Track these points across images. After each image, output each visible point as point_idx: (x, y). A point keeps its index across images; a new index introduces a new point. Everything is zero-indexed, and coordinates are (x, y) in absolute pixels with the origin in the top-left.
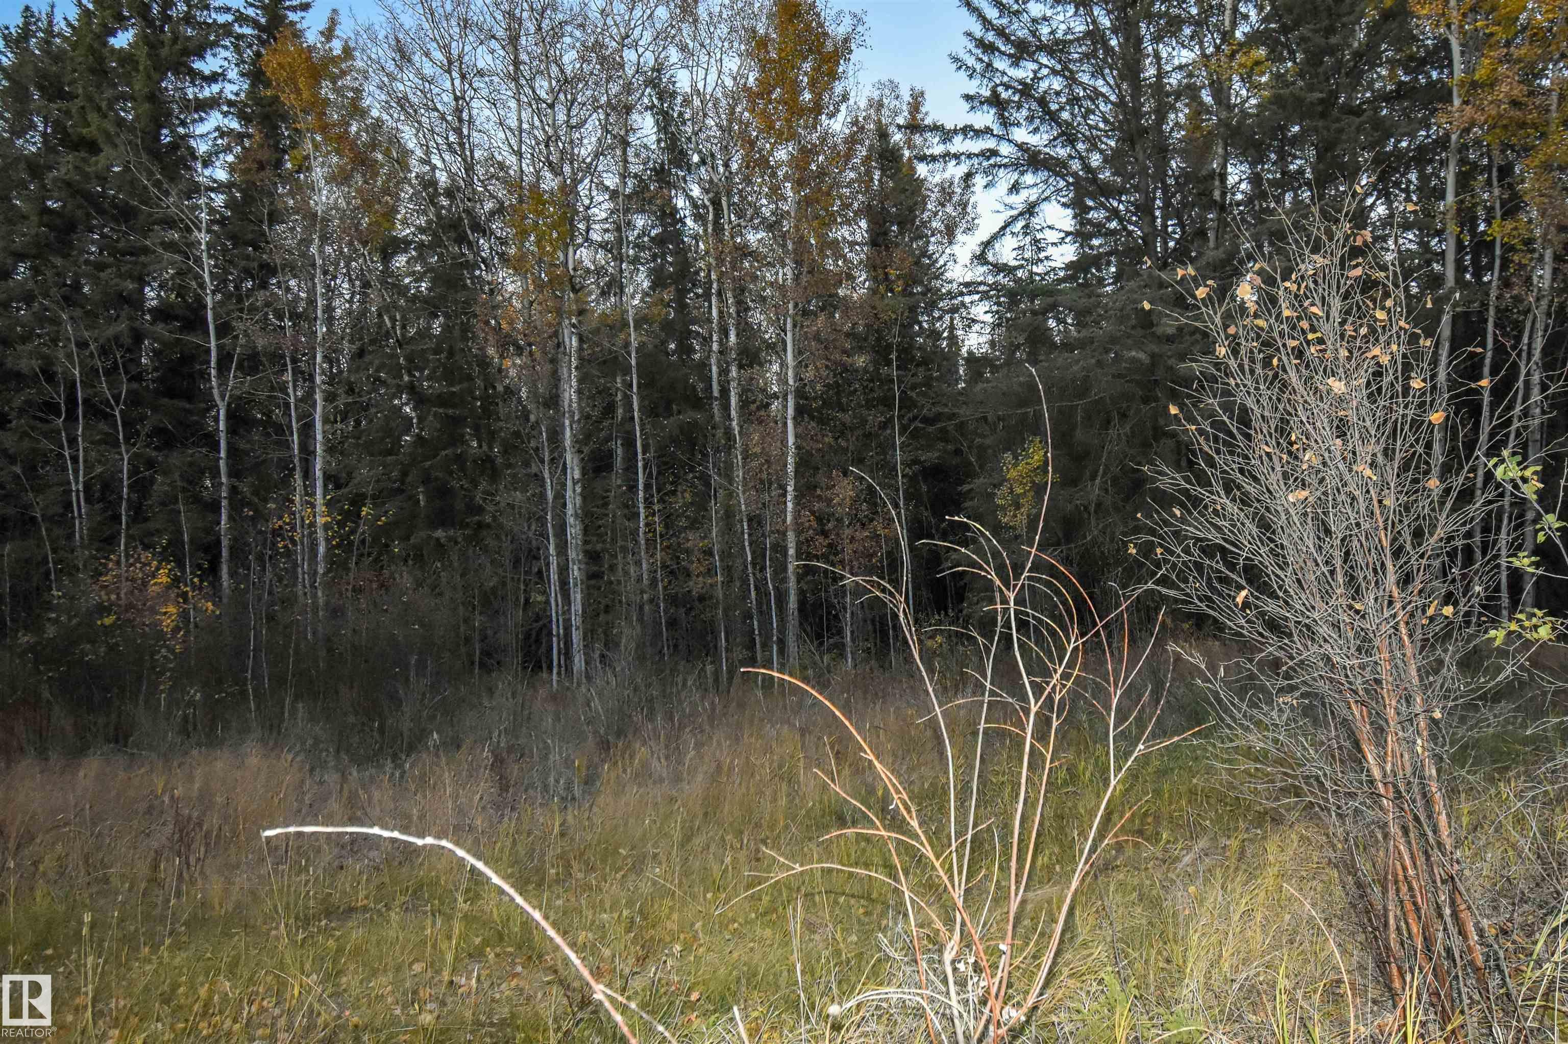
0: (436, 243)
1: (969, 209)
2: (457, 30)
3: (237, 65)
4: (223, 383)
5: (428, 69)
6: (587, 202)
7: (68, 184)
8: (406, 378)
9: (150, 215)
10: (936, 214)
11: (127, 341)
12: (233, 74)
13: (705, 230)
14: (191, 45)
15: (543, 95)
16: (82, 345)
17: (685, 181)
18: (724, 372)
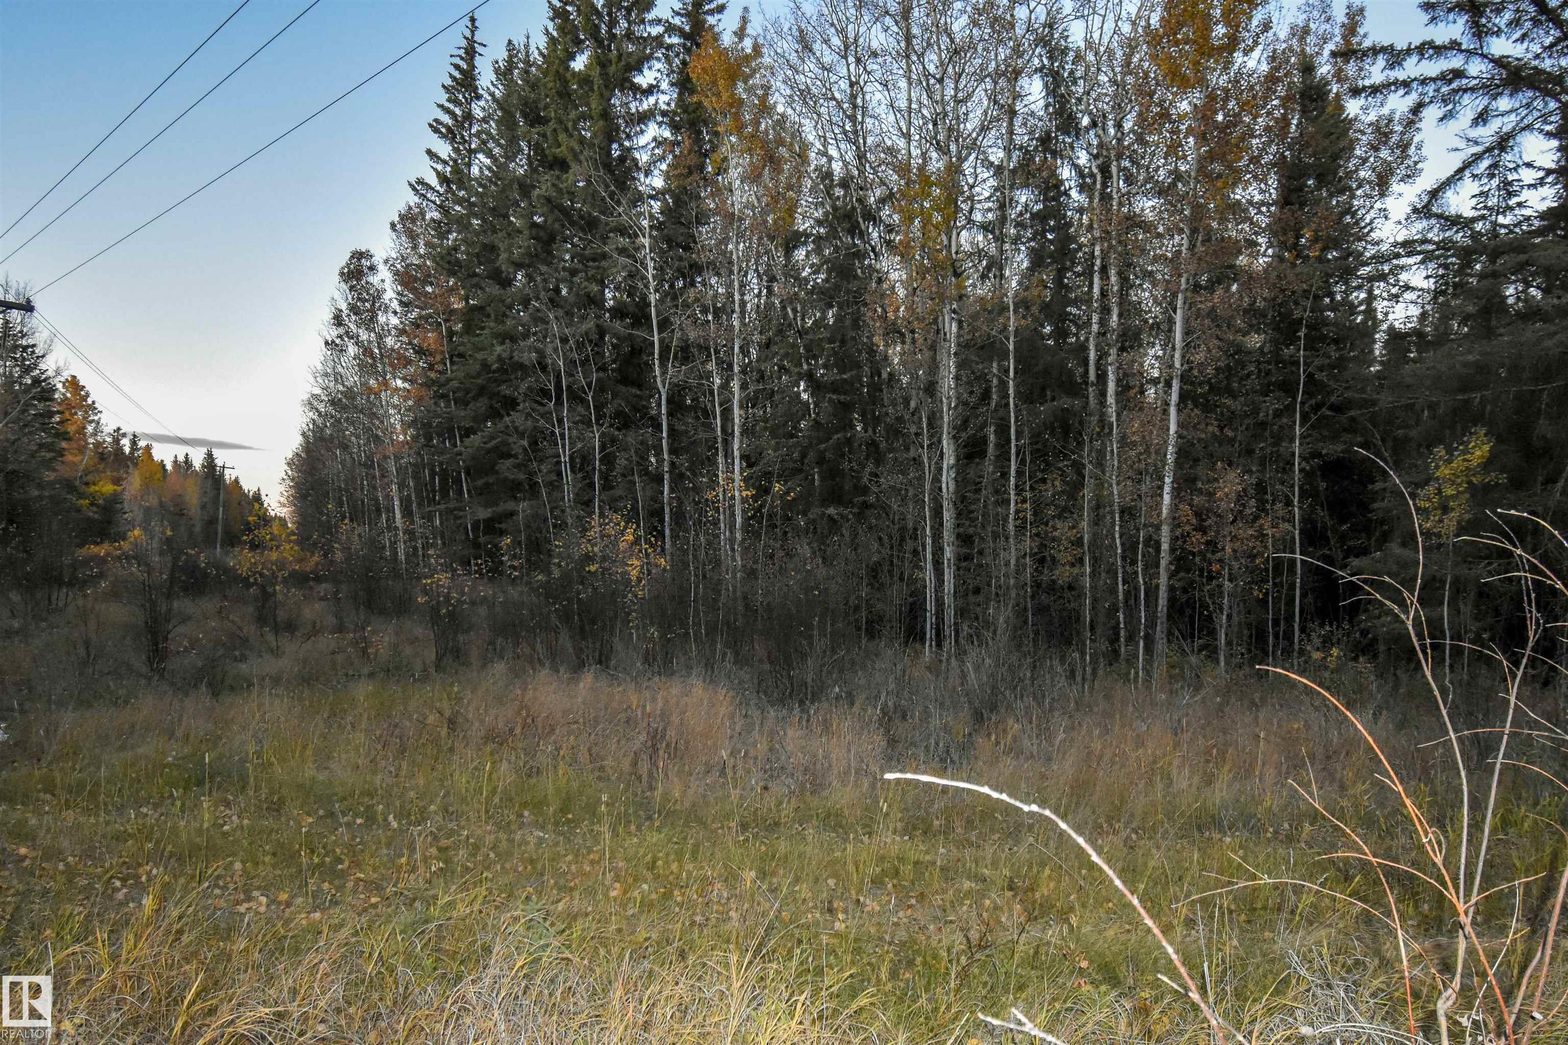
0: (833, 234)
1: (1412, 150)
2: (853, 11)
3: (668, 75)
4: (664, 373)
5: (828, 57)
6: (971, 181)
7: (549, 200)
8: (805, 367)
9: (607, 224)
10: (1365, 160)
11: (595, 337)
12: (664, 86)
13: (1091, 201)
14: (632, 61)
15: (932, 68)
16: (564, 340)
17: (1072, 148)
18: (1102, 356)
